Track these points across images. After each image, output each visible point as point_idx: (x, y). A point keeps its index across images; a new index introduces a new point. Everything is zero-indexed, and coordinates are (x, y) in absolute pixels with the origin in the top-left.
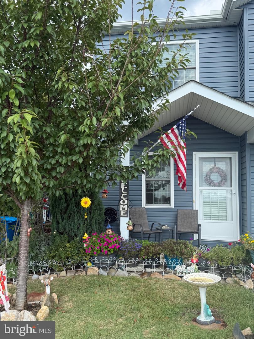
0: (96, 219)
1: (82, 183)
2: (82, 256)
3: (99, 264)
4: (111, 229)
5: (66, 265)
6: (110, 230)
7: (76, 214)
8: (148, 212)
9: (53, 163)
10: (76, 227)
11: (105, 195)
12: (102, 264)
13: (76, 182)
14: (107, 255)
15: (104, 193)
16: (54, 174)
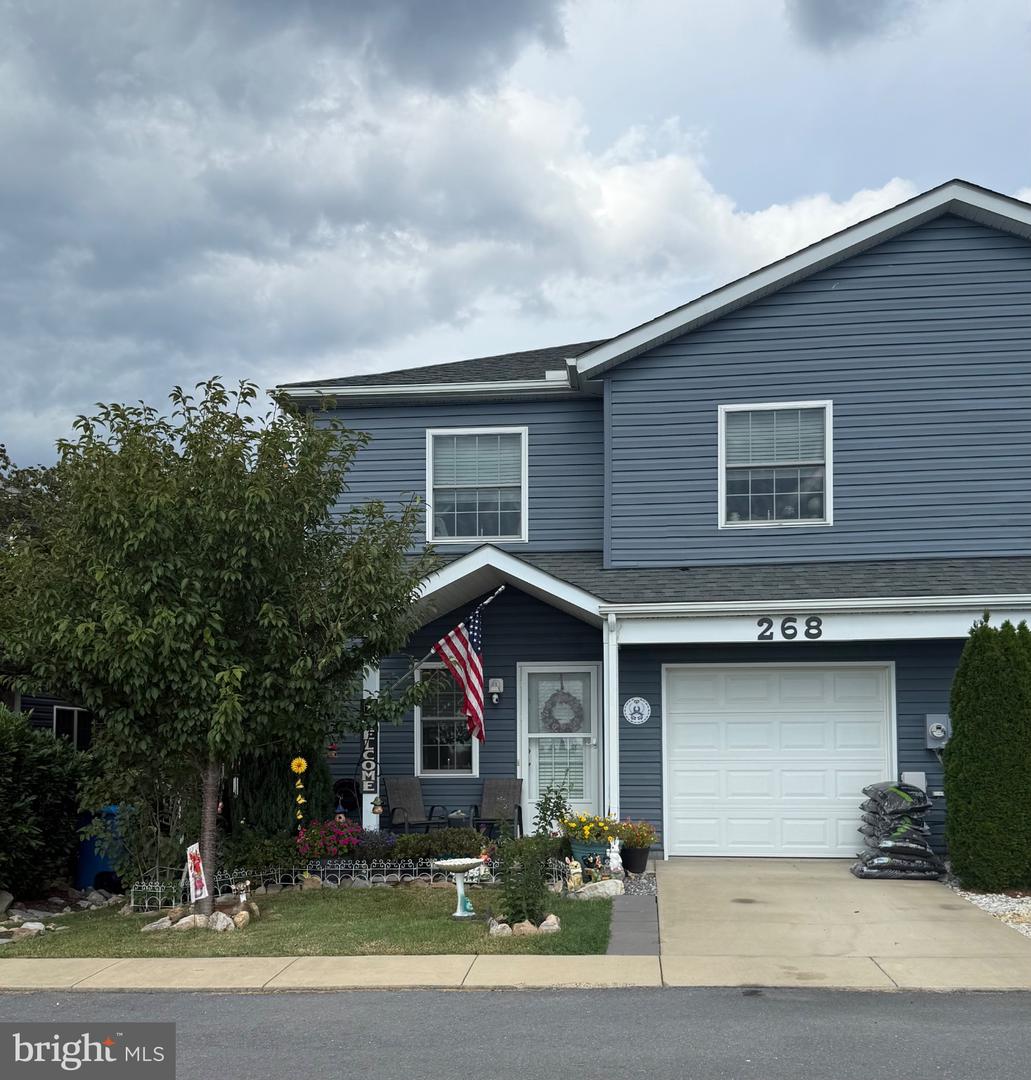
0: (317, 799)
1: (293, 737)
2: (293, 860)
3: (323, 872)
4: (344, 813)
5: (264, 877)
6: (341, 815)
7: (279, 788)
8: (423, 787)
9: (251, 710)
10: (280, 814)
11: (333, 753)
12: (328, 872)
13: (284, 736)
14: (336, 856)
15: (331, 750)
16: (253, 726)
